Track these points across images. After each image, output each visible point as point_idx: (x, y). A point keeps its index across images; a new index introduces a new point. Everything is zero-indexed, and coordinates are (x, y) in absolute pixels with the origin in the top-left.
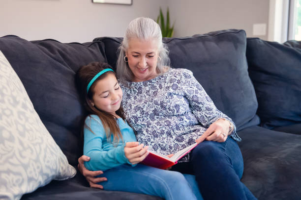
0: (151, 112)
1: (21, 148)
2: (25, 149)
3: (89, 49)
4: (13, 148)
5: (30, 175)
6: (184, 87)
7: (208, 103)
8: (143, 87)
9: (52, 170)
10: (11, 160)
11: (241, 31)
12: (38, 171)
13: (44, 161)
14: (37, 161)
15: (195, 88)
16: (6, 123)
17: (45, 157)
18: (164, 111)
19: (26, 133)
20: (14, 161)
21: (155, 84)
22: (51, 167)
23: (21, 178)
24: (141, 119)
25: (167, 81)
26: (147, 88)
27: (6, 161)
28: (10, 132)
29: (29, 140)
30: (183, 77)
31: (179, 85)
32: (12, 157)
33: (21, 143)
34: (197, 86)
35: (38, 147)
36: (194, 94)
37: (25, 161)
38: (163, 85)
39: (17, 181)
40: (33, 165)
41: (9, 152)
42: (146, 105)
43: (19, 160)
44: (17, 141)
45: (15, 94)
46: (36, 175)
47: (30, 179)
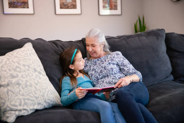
0: (99, 71)
1: (35, 90)
2: (37, 90)
3: (76, 44)
4: (31, 89)
5: (39, 102)
6: (116, 60)
7: (129, 65)
8: (97, 61)
9: (51, 101)
10: (30, 95)
11: (162, 29)
12: (43, 100)
13: (47, 96)
14: (43, 96)
15: (122, 59)
16: (29, 79)
17: (48, 95)
18: (105, 71)
19: (39, 84)
20: (31, 95)
21: (103, 60)
22: (51, 100)
23: (34, 103)
24: (94, 75)
25: (108, 58)
26: (99, 62)
27: (28, 95)
28: (31, 83)
29: (40, 86)
30: (116, 55)
31: (114, 59)
32: (30, 93)
33: (35, 88)
34: (123, 58)
35: (44, 90)
36: (122, 62)
37: (37, 96)
38: (106, 60)
39: (32, 104)
40: (41, 97)
41: (29, 91)
42: (98, 68)
43: (33, 95)
44: (33, 87)
45: (36, 67)
46: (42, 102)
47: (39, 104)
